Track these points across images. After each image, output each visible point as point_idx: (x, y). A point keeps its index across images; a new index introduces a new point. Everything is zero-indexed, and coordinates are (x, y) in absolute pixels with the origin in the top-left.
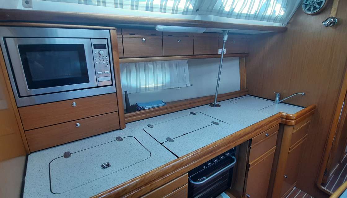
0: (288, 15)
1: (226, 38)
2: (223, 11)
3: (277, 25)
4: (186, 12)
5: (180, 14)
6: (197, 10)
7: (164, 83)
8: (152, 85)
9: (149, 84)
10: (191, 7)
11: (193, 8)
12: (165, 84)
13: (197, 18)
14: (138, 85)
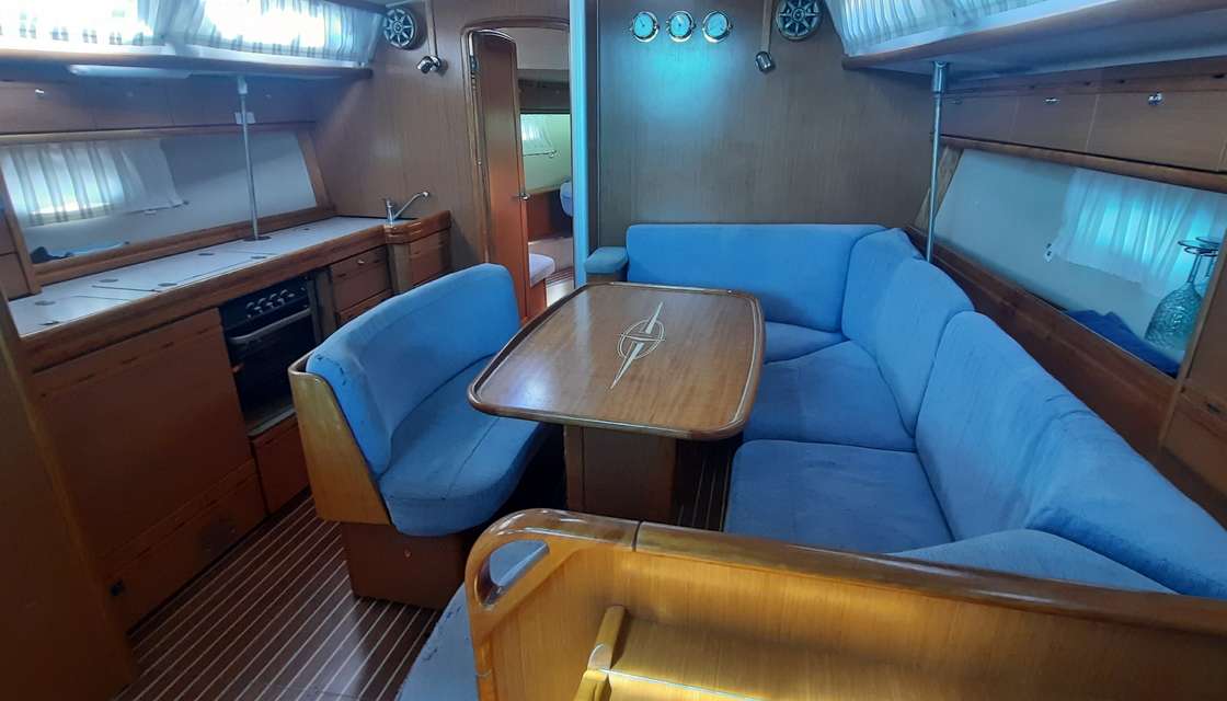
0: (365, 47)
1: (243, 90)
2: (219, 38)
3: (349, 64)
4: (140, 41)
5: (127, 44)
6: (163, 37)
7: (107, 198)
8: (72, 206)
9: (63, 204)
10: (149, 33)
11: (155, 33)
12: (111, 201)
13: (167, 50)
14: (32, 208)
